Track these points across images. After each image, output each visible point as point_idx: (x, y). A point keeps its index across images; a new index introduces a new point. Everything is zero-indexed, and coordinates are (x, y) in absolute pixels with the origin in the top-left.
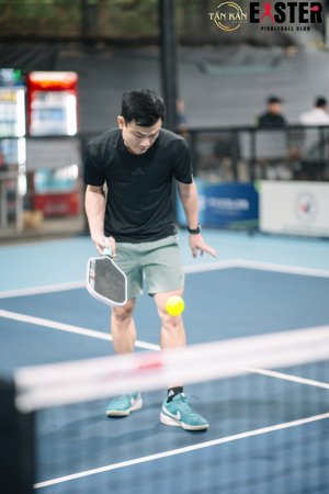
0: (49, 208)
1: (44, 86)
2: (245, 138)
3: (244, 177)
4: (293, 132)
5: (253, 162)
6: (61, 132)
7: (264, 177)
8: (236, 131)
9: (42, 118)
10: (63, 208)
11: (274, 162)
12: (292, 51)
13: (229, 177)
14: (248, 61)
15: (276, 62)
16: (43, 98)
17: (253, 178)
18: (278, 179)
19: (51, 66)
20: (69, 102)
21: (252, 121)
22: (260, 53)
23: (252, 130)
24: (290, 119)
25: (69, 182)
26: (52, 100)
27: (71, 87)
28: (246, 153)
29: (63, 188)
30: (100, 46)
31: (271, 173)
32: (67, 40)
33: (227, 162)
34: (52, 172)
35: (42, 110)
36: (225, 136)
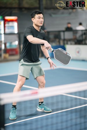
0: (11, 53)
1: (9, 20)
2: (62, 34)
3: (62, 44)
4: (75, 32)
5: (64, 40)
6: (13, 32)
7: (67, 44)
8: (59, 32)
9: (8, 29)
10: (14, 53)
11: (70, 40)
12: (74, 10)
13: (58, 44)
14: (63, 13)
15: (70, 13)
16: (8, 24)
17: (64, 44)
18: (71, 44)
19: (10, 15)
20: (15, 24)
21: (64, 29)
22: (66, 11)
23: (64, 31)
24: (74, 28)
25: (16, 45)
26: (11, 24)
27: (16, 21)
28: (62, 37)
29: (14, 47)
30: (23, 9)
31: (69, 43)
32: (15, 8)
33: (57, 40)
34: (11, 43)
35: (8, 27)
36: (57, 33)
